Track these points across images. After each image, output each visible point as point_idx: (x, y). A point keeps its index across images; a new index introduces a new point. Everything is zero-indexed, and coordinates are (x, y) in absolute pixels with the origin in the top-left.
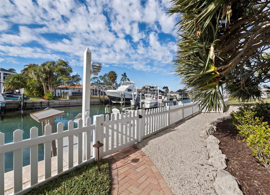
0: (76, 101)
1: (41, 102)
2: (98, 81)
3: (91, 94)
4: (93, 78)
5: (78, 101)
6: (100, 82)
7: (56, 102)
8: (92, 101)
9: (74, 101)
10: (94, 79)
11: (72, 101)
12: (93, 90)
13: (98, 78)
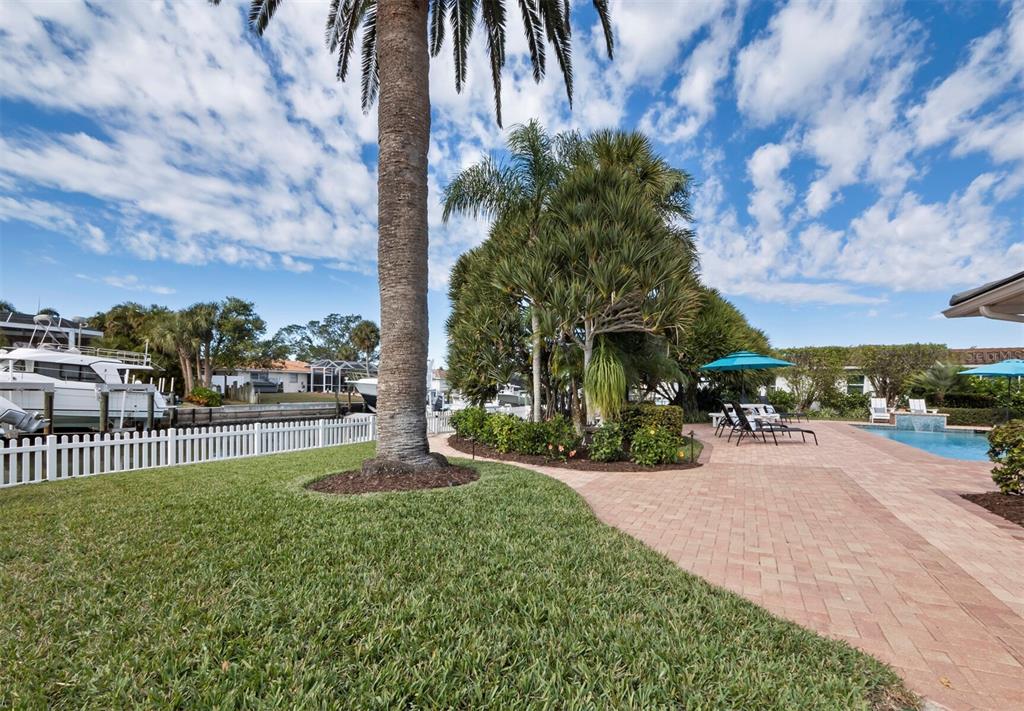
0: (275, 408)
2: (303, 339)
3: (304, 387)
4: (285, 329)
5: (282, 408)
6: (311, 342)
7: (227, 411)
9: (271, 409)
10: (289, 334)
11: (267, 408)
12: (309, 375)
13: (305, 328)
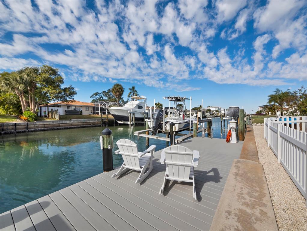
0: (68, 122)
1: (15, 123)
2: (100, 97)
3: (91, 112)
4: (94, 94)
5: (72, 122)
6: (103, 98)
7: (38, 123)
8: (91, 121)
9: (66, 122)
10: (96, 96)
11: (63, 122)
12: (94, 107)
13: (101, 94)
